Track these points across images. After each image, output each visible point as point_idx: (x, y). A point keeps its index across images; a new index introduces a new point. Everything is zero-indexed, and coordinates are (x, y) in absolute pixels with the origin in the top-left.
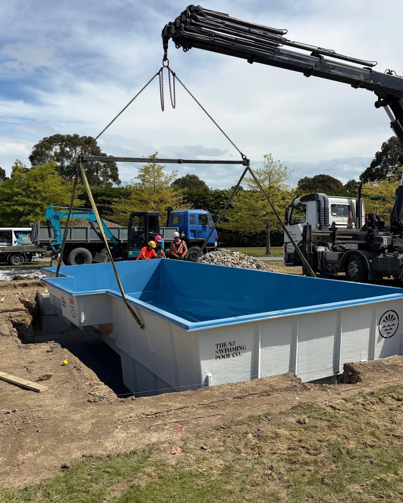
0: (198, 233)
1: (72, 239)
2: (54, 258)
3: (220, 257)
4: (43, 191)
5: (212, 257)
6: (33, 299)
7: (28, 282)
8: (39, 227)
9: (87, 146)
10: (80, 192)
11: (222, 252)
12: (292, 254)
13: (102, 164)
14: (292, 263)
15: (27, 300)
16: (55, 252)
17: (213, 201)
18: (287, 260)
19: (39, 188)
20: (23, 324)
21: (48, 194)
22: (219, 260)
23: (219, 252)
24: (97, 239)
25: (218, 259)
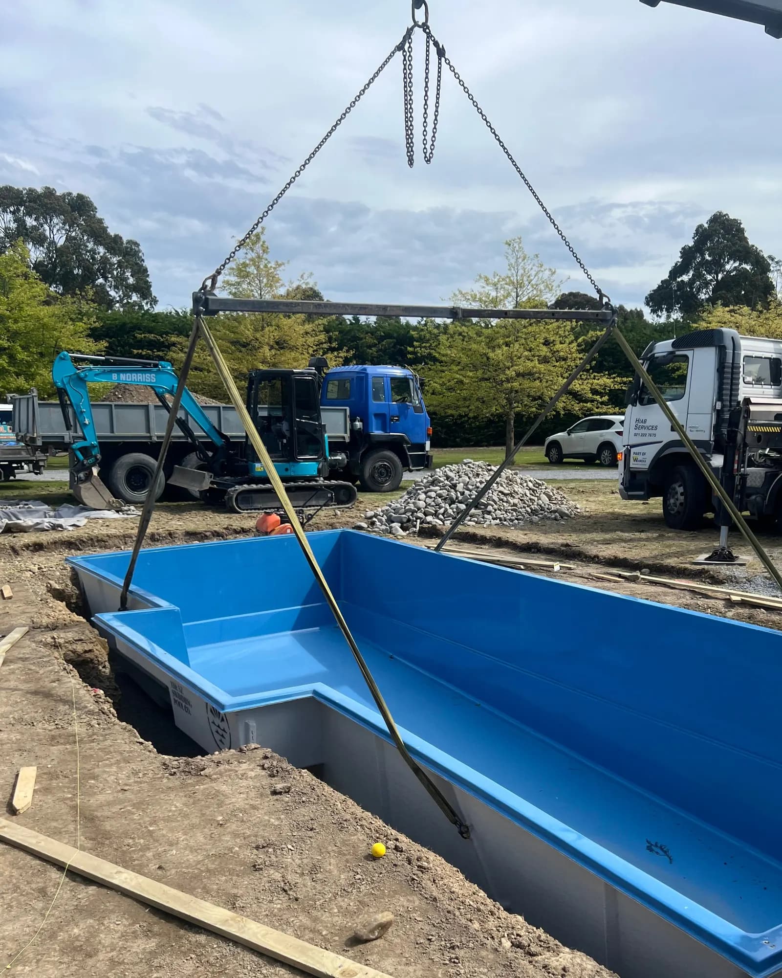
0: (392, 420)
1: (116, 434)
2: (83, 478)
3: (470, 478)
4: (10, 318)
5: (453, 479)
6: (69, 583)
7: (44, 538)
8: (36, 406)
9: (76, 214)
10: (94, 322)
11: (469, 467)
12: (639, 472)
13: (114, 259)
14: (642, 493)
15: (57, 587)
16: (83, 465)
17: (375, 345)
18: (627, 485)
20: (88, 662)
21: (21, 324)
22: (470, 487)
23: (464, 467)
24: (175, 432)
25: (466, 484)
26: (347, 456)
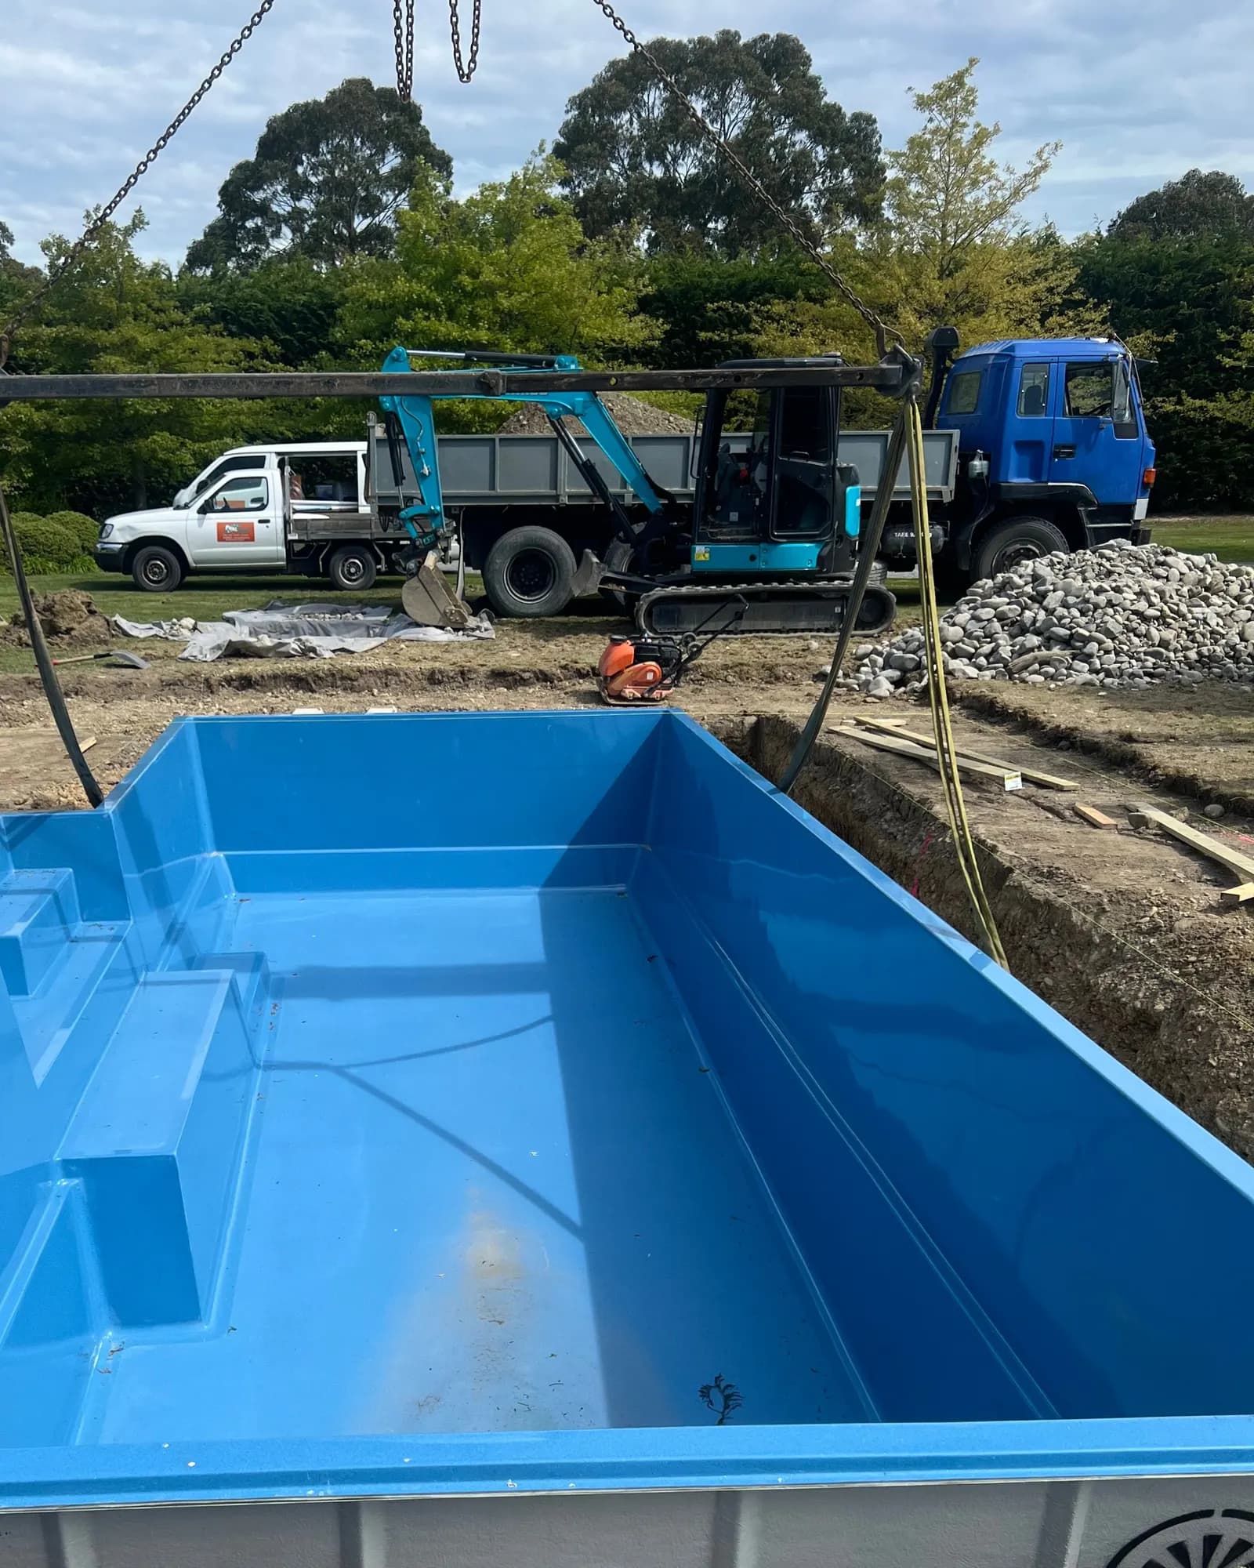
0: (1056, 454)
1: (499, 491)
3: (1085, 580)
5: (1045, 582)
10: (645, 286)
13: (820, 154)
19: (488, 275)
24: (582, 487)
26: (945, 531)
